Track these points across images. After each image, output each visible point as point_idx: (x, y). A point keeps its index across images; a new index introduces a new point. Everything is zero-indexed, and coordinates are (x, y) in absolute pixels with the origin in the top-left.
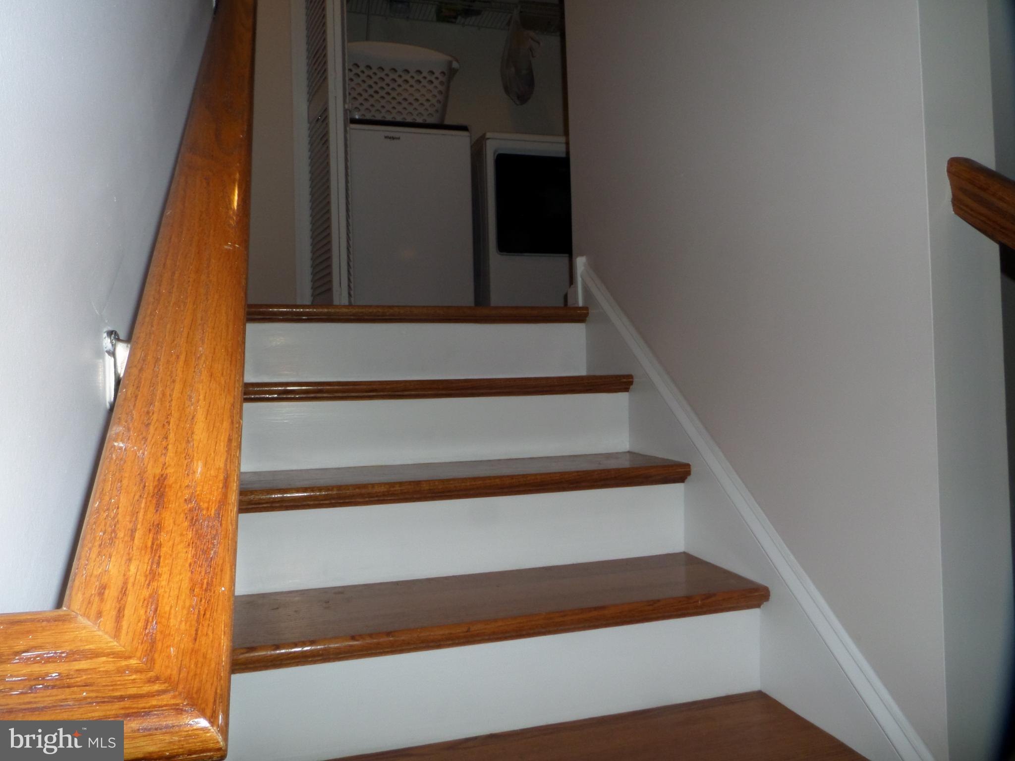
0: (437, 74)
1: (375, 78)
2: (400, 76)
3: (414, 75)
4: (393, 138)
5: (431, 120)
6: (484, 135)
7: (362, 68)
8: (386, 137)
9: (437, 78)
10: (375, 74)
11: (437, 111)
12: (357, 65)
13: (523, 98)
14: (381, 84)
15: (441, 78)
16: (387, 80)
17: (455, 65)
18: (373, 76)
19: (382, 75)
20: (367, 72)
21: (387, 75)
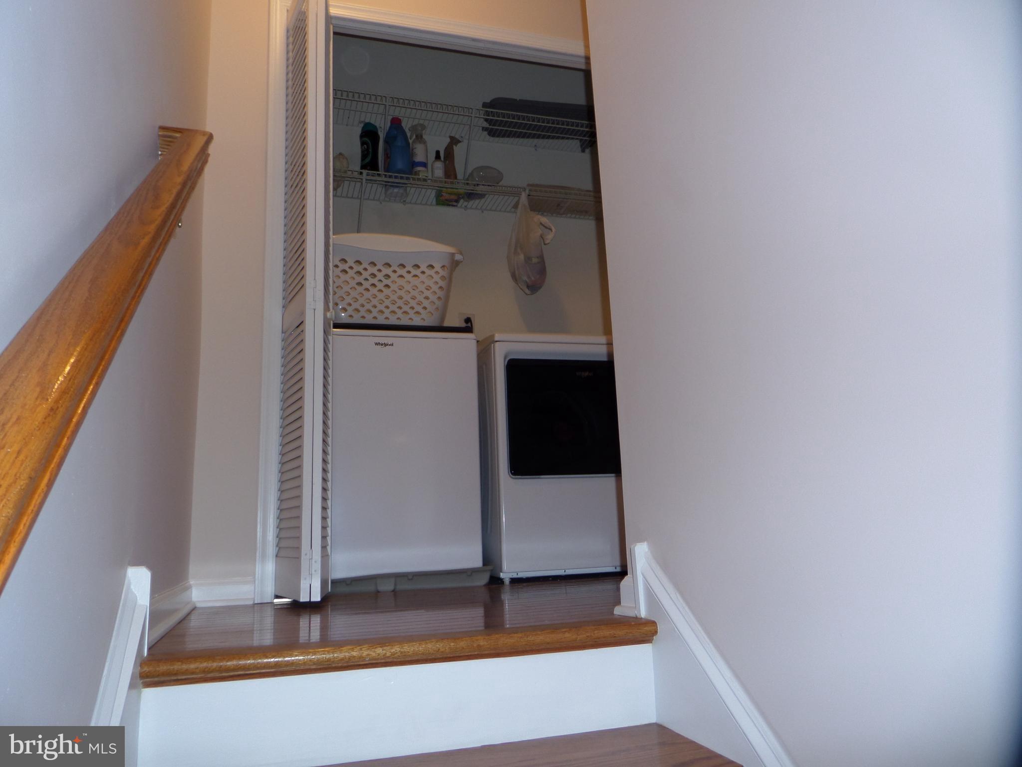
0: (438, 267)
1: (366, 274)
2: (395, 271)
3: (411, 270)
4: (386, 345)
5: (429, 322)
6: (493, 336)
7: (351, 263)
8: (377, 344)
9: (437, 273)
10: (365, 269)
11: (437, 308)
12: (344, 261)
13: (533, 288)
14: (372, 281)
15: (442, 273)
16: (380, 276)
17: (458, 257)
18: (363, 272)
19: (374, 270)
20: (357, 268)
21: (380, 270)
